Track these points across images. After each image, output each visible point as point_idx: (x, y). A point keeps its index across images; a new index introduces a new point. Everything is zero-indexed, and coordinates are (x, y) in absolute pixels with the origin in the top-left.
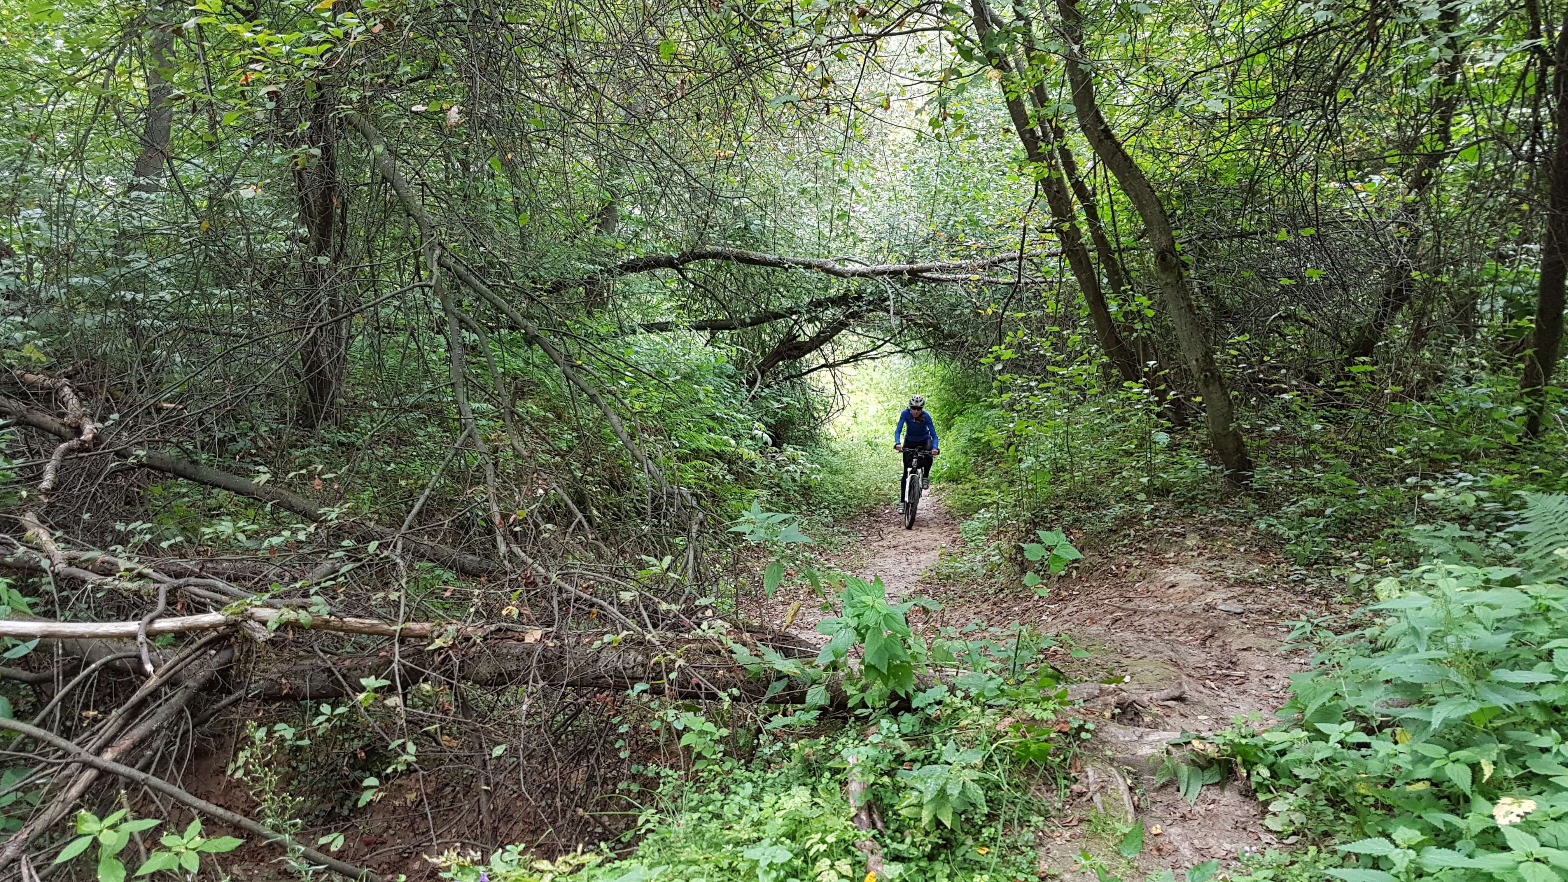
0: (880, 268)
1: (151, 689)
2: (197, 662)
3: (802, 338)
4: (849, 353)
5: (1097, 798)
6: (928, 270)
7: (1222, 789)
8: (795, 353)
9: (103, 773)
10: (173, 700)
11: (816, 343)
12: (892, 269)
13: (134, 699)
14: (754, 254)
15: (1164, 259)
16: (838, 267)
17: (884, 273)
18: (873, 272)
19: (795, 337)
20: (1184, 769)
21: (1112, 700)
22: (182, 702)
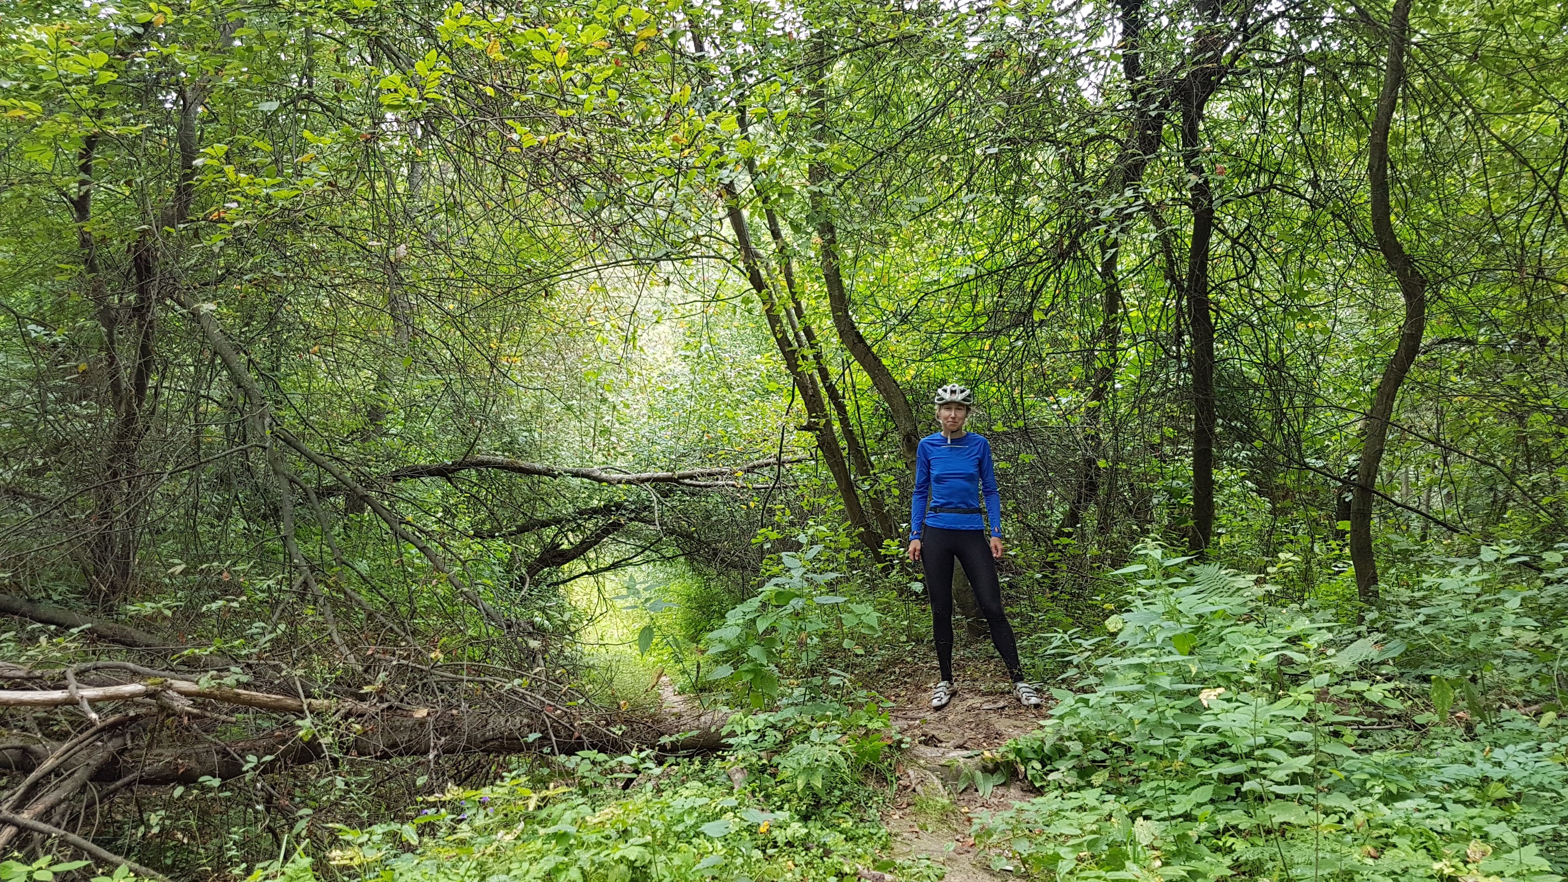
0: (644, 475)
1: (46, 770)
2: (85, 752)
3: (565, 546)
4: (609, 561)
5: (919, 788)
6: (691, 477)
7: (1009, 787)
8: (559, 560)
9: (22, 829)
10: (76, 775)
11: (578, 551)
12: (656, 475)
13: (33, 776)
14: (523, 463)
15: (909, 441)
16: (604, 475)
17: (648, 480)
18: (638, 479)
19: (559, 545)
20: (979, 774)
21: (918, 732)
22: (85, 777)
